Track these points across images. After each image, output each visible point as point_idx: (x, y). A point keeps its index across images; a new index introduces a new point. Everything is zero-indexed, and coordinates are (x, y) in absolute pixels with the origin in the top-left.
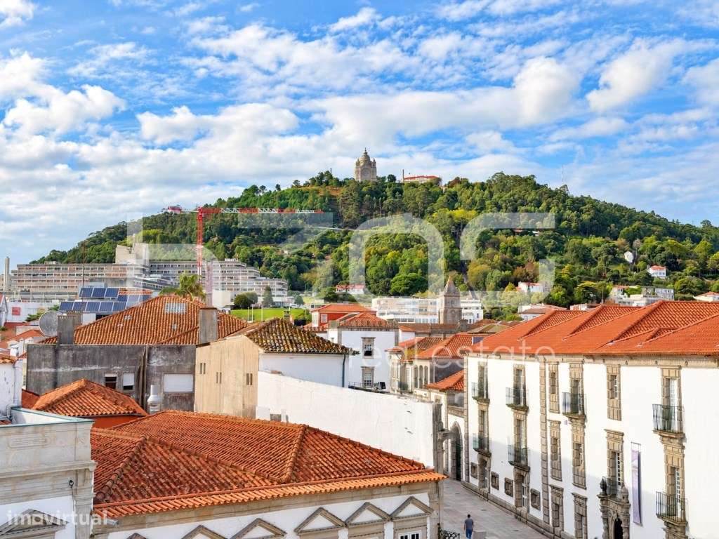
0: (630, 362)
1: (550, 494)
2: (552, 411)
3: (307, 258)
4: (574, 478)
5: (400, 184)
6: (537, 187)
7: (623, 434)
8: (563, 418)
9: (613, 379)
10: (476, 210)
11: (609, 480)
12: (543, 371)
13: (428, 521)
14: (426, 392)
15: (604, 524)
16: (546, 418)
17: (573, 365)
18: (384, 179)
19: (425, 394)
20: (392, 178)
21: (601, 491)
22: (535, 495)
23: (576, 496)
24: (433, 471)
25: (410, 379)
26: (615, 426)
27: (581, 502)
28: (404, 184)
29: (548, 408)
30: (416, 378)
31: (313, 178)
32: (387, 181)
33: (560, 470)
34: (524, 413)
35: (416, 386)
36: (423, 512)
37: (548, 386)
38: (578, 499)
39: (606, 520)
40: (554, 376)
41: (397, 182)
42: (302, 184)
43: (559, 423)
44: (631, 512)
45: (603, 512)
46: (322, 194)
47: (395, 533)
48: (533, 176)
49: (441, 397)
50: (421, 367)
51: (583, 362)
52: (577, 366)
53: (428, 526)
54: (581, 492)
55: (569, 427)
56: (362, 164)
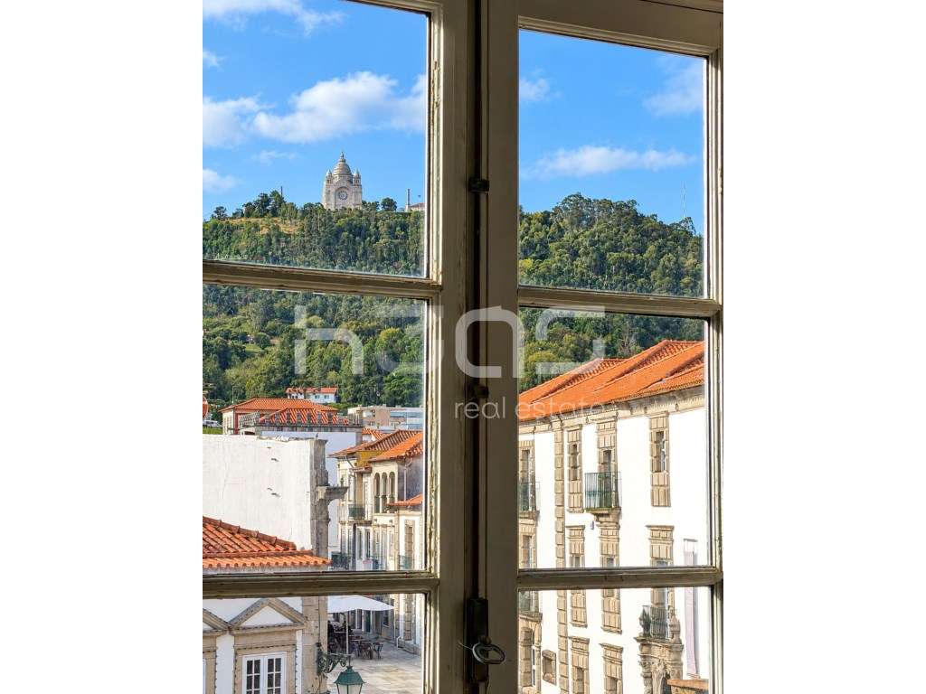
0: (682, 405)
1: (570, 653)
2: (572, 510)
3: (239, 343)
4: (604, 617)
5: (405, 215)
6: (638, 219)
7: (672, 528)
8: (588, 518)
9: (659, 438)
10: (535, 258)
11: (653, 609)
12: (560, 443)
13: (299, 636)
14: (393, 518)
15: (646, 685)
16: (563, 524)
17: (602, 426)
18: (375, 205)
19: (391, 521)
20: (389, 204)
21: (641, 630)
22: (548, 660)
23: (607, 647)
24: (310, 553)
25: (369, 499)
26: (661, 517)
27: (613, 655)
28: (410, 214)
29: (566, 507)
30: (377, 498)
31: (250, 204)
32: (380, 209)
33: (584, 608)
34: (531, 521)
35: (377, 511)
36: (289, 622)
37: (566, 468)
38: (609, 653)
39: (648, 677)
40: (575, 450)
41: (398, 210)
42: (229, 214)
43: (583, 527)
44: (684, 658)
45: (644, 665)
46: (265, 231)
47: (236, 654)
48: (634, 202)
49: (414, 522)
50: (384, 475)
51: (616, 418)
52: (608, 425)
53: (299, 646)
54: (613, 639)
55: (597, 530)
56: (336, 181)
